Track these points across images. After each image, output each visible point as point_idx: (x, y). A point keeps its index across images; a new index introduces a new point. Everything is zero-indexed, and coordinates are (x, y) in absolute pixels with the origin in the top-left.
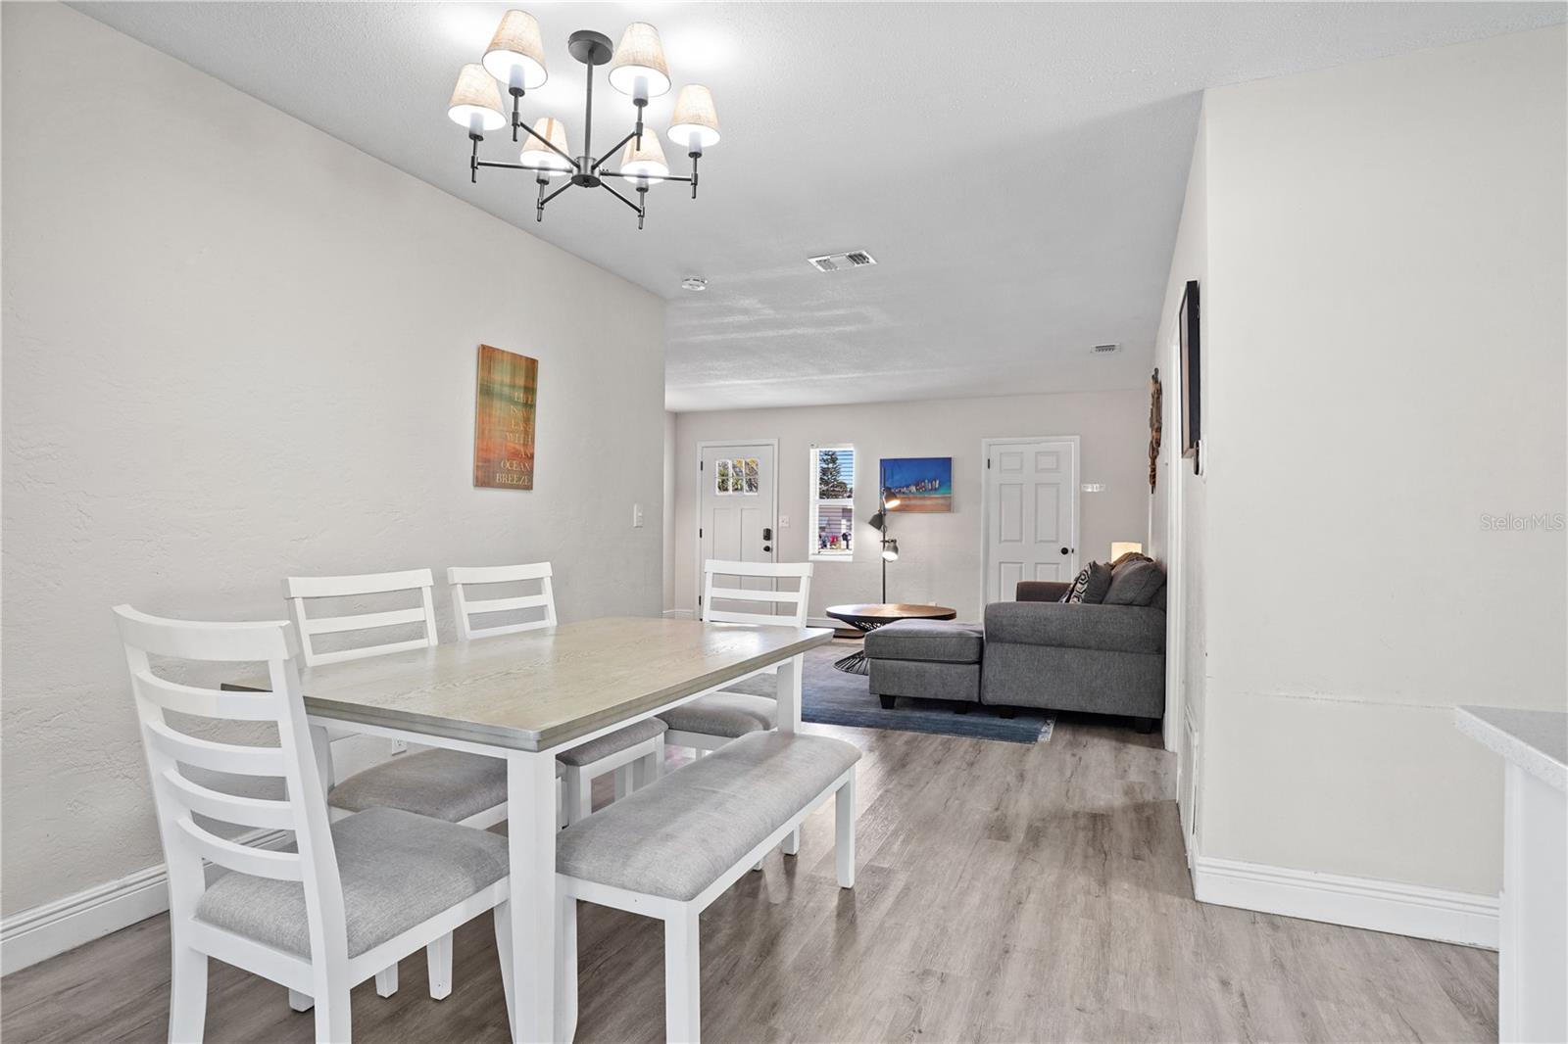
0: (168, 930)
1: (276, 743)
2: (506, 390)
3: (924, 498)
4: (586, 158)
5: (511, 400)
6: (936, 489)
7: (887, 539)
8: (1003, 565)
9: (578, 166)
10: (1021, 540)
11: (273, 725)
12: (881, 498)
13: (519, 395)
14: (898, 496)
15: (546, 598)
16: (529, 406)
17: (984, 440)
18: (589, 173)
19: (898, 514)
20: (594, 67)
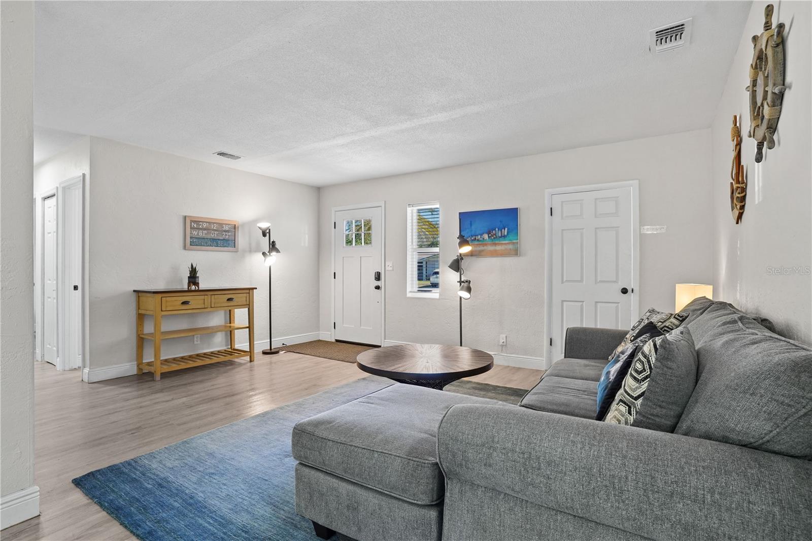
3: (495, 244)
6: (505, 236)
7: (462, 280)
8: (565, 303)
10: (581, 281)
12: (459, 245)
14: (471, 242)
17: (547, 190)
19: (474, 258)
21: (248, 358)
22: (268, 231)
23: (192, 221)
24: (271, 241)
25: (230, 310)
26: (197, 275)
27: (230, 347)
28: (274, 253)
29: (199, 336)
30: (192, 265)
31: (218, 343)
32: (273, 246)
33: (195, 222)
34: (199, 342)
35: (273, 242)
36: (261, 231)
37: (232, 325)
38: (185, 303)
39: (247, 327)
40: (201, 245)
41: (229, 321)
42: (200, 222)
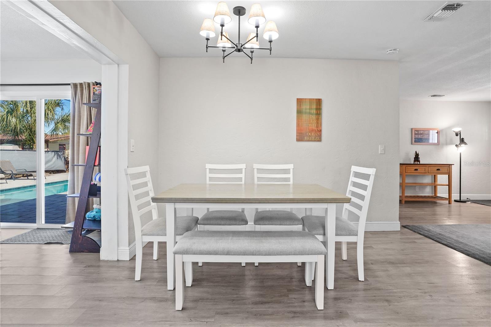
2: (308, 111)
4: (239, 44)
5: (310, 114)
9: (237, 46)
13: (314, 111)
16: (318, 114)
18: (240, 48)
20: (241, 16)
21: (447, 202)
22: (459, 133)
23: (415, 131)
24: (461, 138)
25: (435, 175)
26: (419, 157)
27: (434, 195)
28: (463, 145)
29: (418, 187)
30: (416, 152)
31: (427, 192)
32: (462, 141)
33: (416, 131)
34: (418, 190)
35: (463, 139)
36: (455, 133)
37: (436, 183)
38: (416, 170)
39: (447, 185)
40: (420, 142)
41: (434, 181)
42: (419, 130)
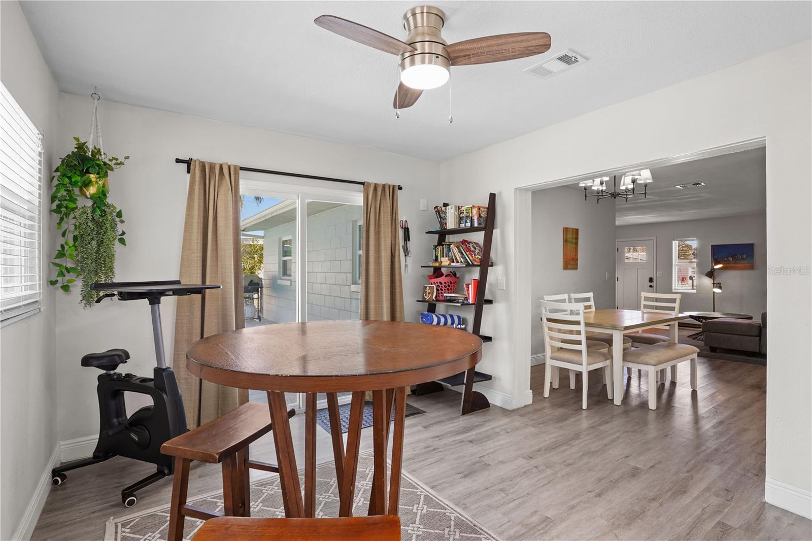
0: (545, 366)
1: (580, 334)
2: (571, 240)
3: (737, 263)
5: (572, 243)
7: (715, 282)
11: (580, 331)
12: (712, 263)
13: (574, 241)
14: (721, 262)
15: (592, 303)
16: (577, 243)
19: (722, 270)
